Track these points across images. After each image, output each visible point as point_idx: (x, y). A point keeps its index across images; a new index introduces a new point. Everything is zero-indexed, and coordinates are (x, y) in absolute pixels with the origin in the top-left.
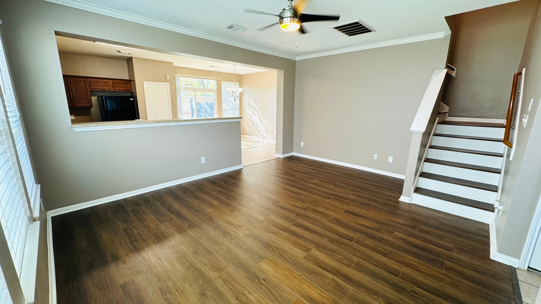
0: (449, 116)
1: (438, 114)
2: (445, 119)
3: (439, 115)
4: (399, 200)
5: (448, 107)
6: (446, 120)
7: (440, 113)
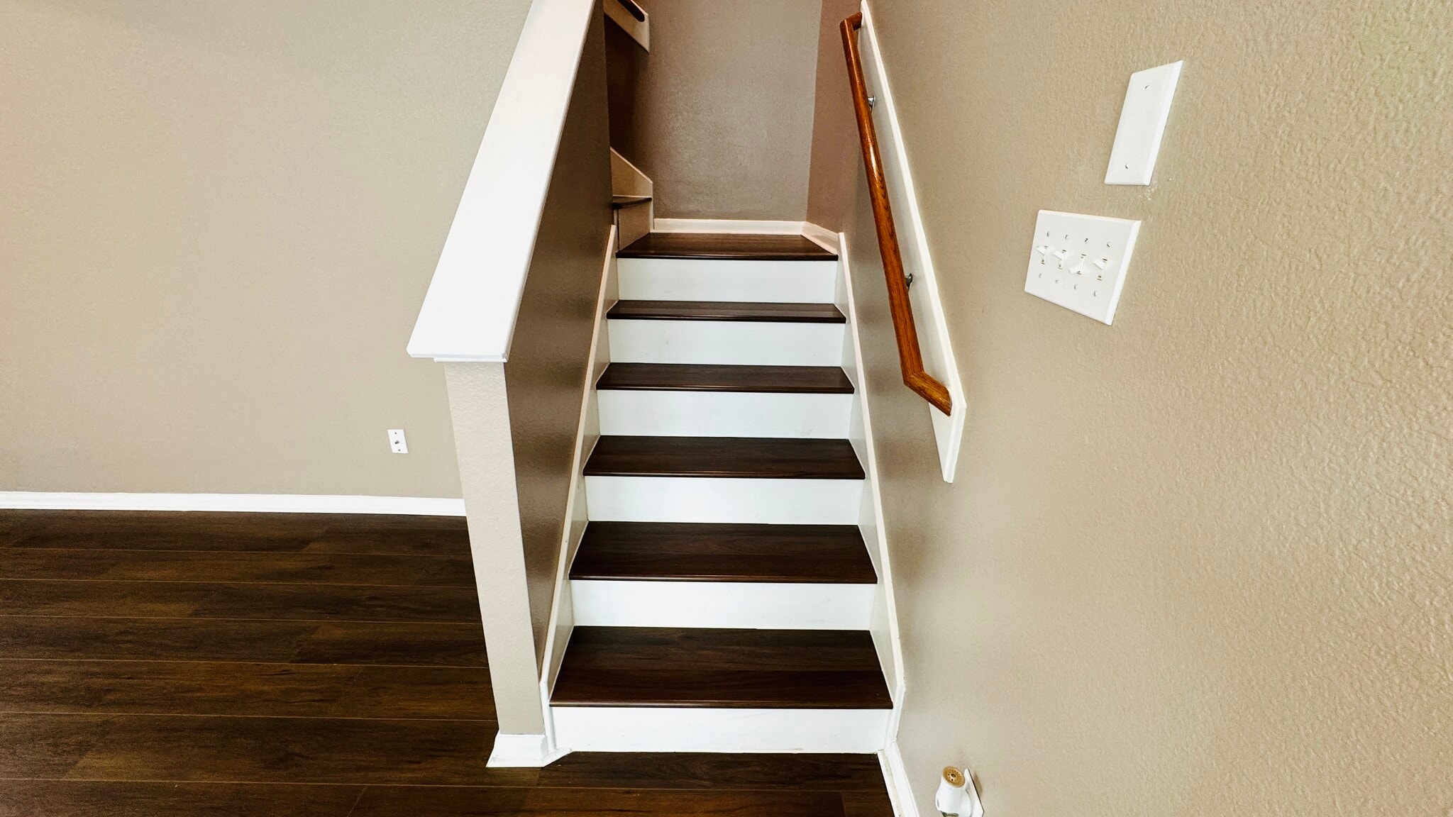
0: (662, 213)
1: (613, 210)
2: (647, 227)
3: (615, 211)
4: (490, 764)
5: (649, 180)
6: (652, 231)
7: (616, 206)
